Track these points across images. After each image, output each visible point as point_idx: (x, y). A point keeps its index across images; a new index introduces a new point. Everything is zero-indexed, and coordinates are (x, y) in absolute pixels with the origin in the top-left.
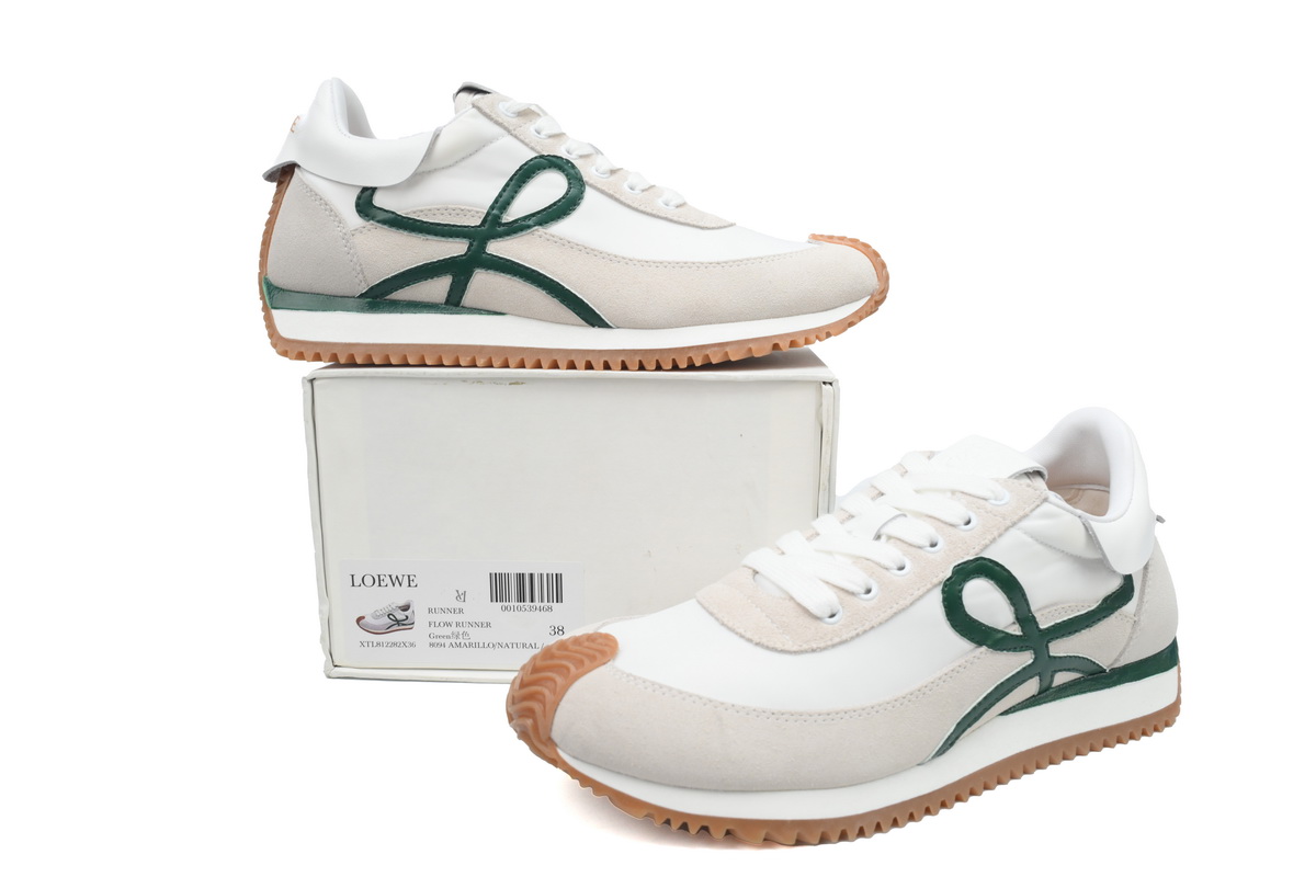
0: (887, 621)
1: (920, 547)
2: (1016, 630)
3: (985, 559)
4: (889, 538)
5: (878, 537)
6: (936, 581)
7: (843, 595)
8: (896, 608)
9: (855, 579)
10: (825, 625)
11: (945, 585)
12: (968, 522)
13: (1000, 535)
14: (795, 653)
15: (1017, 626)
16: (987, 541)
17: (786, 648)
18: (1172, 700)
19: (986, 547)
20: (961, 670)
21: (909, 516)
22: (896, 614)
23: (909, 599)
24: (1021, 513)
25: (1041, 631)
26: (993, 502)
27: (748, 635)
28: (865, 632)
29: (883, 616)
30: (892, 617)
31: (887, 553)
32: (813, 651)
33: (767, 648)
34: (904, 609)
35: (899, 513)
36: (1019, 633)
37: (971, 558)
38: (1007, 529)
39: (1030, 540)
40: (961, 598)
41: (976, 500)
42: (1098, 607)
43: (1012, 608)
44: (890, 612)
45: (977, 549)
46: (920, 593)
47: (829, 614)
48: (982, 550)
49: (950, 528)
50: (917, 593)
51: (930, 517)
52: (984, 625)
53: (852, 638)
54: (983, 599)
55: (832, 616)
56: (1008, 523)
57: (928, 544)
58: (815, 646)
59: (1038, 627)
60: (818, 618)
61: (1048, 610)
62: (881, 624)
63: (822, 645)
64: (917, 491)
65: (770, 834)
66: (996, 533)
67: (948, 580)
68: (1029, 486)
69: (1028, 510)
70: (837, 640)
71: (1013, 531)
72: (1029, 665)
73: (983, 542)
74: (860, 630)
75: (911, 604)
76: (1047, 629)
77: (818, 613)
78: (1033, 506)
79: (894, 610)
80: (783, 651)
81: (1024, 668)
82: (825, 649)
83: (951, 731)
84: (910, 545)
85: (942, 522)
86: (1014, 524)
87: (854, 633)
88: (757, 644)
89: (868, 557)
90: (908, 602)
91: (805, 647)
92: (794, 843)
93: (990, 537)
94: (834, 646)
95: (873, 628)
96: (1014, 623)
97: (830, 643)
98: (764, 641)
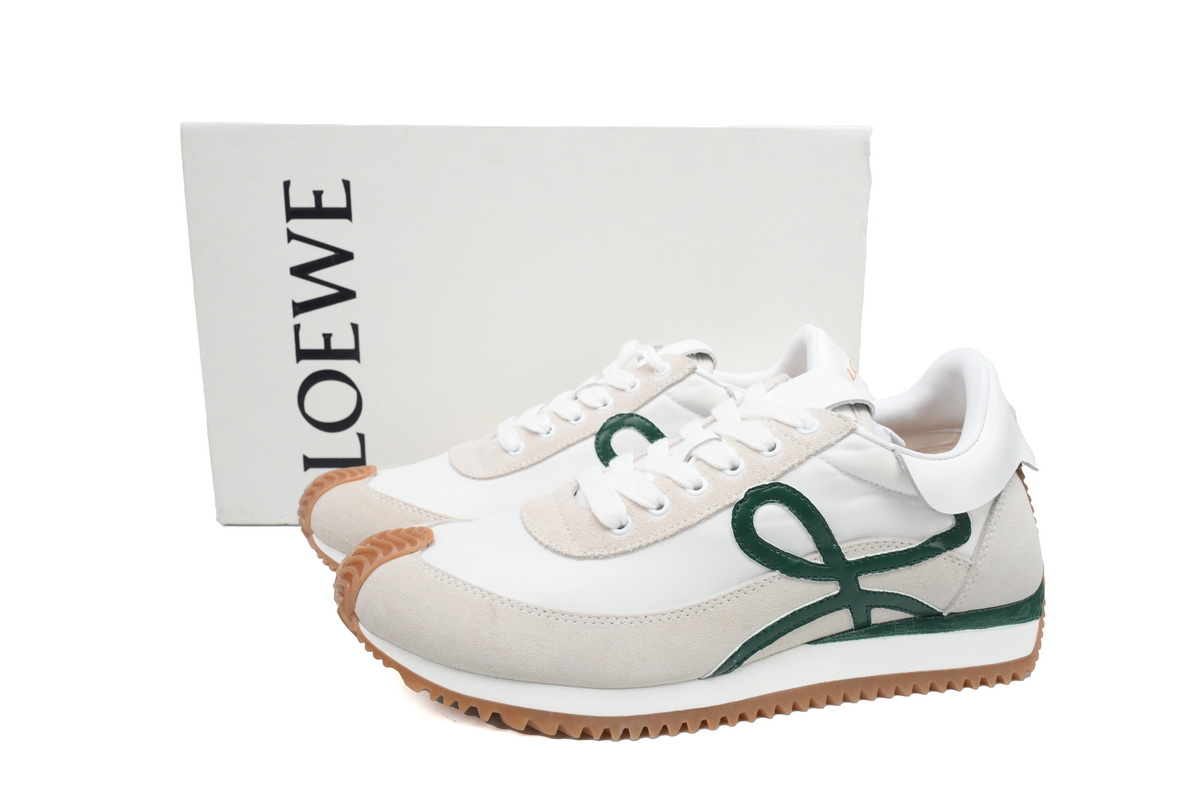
0: (672, 536)
1: (721, 470)
2: (817, 559)
3: (782, 485)
4: (699, 459)
5: (688, 459)
6: (727, 502)
7: (634, 509)
8: (683, 524)
9: (648, 495)
10: (613, 535)
11: (736, 507)
12: (773, 449)
13: (800, 463)
14: (578, 558)
15: (818, 555)
16: (786, 468)
17: (572, 553)
18: (1026, 652)
19: (784, 473)
20: (750, 591)
21: (723, 439)
22: (682, 531)
23: (699, 517)
24: (826, 443)
25: (848, 562)
26: (803, 430)
27: (541, 539)
28: (649, 545)
29: (669, 532)
30: (677, 533)
31: (690, 473)
32: (596, 558)
33: (554, 551)
34: (690, 527)
35: (716, 436)
36: (820, 561)
37: (767, 483)
38: (808, 458)
39: (833, 469)
40: (751, 521)
41: (786, 427)
42: (919, 546)
43: (811, 537)
44: (676, 528)
45: (774, 476)
46: (710, 512)
47: (619, 526)
48: (780, 476)
49: (754, 453)
50: (707, 513)
51: (740, 442)
52: (779, 550)
53: (635, 550)
54: (775, 524)
55: (621, 527)
56: (811, 451)
57: (728, 467)
58: (597, 553)
59: (844, 559)
60: (609, 529)
61: (858, 542)
62: (665, 538)
63: (605, 553)
64: (743, 419)
65: (564, 727)
66: (796, 461)
67: (740, 502)
68: (840, 416)
69: (833, 439)
70: (620, 550)
71: (815, 460)
72: (835, 596)
73: (782, 469)
74: (645, 542)
75: (698, 523)
76: (857, 562)
77: (607, 524)
78: (839, 437)
79: (681, 527)
80: (567, 556)
81: (828, 599)
82: (607, 557)
83: (736, 649)
84: (712, 467)
85: (748, 447)
86: (817, 453)
87: (637, 545)
88: (547, 547)
89: (669, 475)
90: (695, 520)
91: (589, 553)
92: (554, 734)
93: (790, 464)
94: (616, 555)
95: (657, 542)
96: (816, 552)
97: (612, 552)
98: (553, 545)
